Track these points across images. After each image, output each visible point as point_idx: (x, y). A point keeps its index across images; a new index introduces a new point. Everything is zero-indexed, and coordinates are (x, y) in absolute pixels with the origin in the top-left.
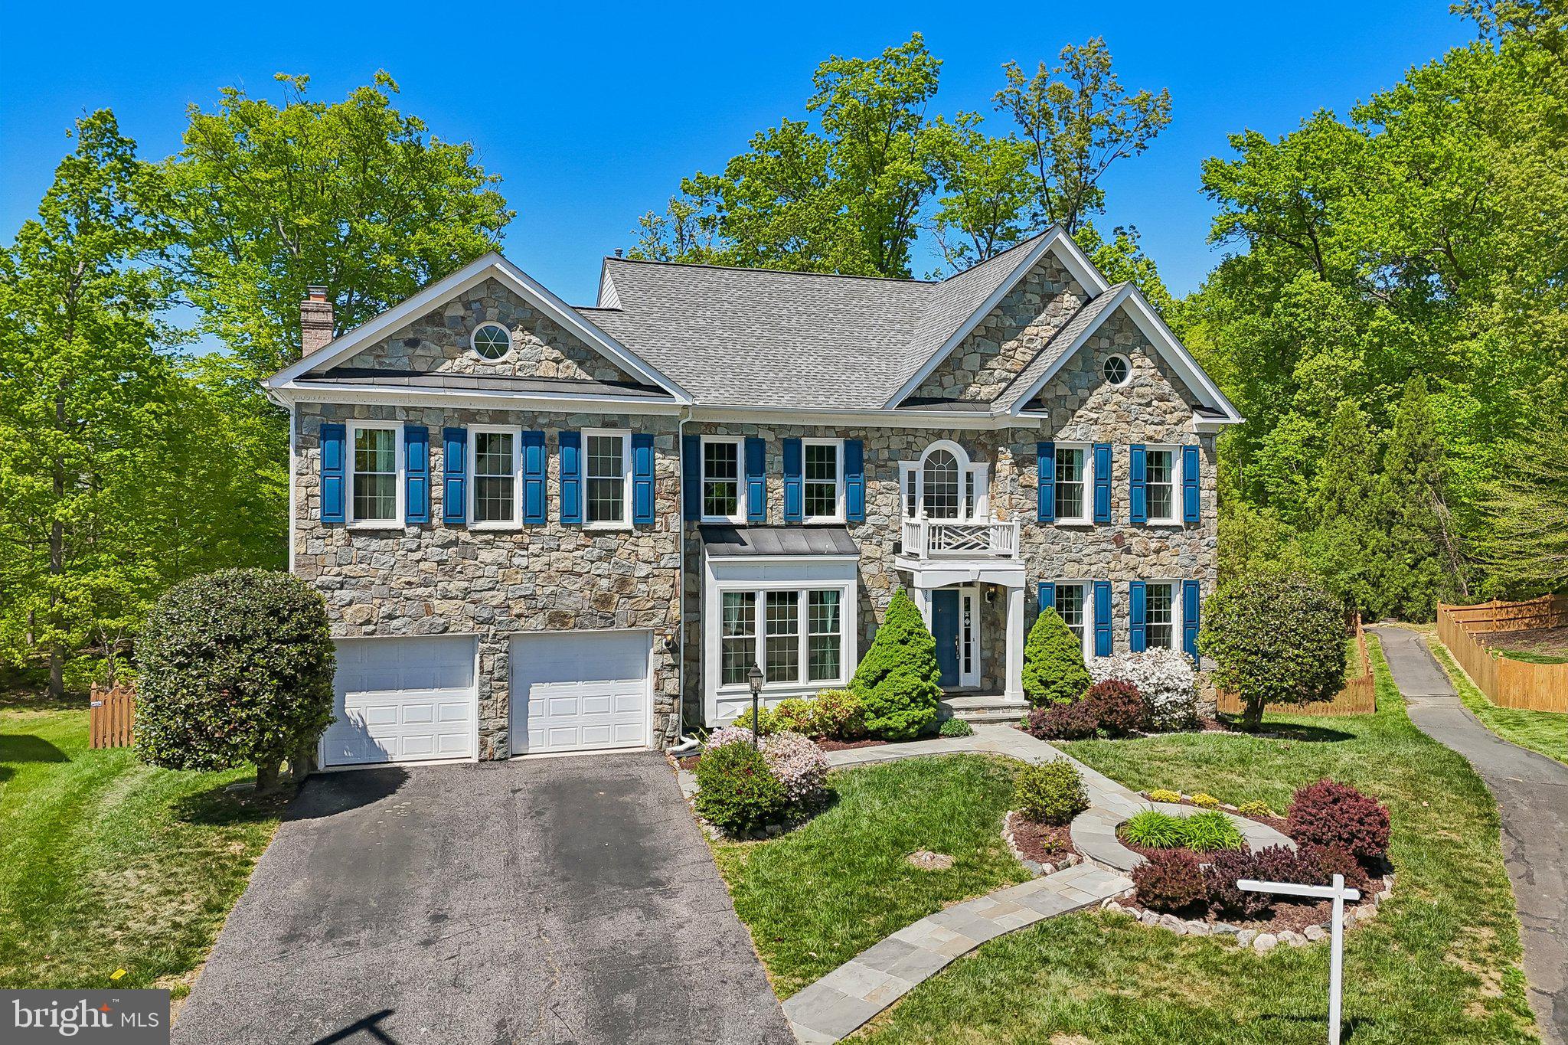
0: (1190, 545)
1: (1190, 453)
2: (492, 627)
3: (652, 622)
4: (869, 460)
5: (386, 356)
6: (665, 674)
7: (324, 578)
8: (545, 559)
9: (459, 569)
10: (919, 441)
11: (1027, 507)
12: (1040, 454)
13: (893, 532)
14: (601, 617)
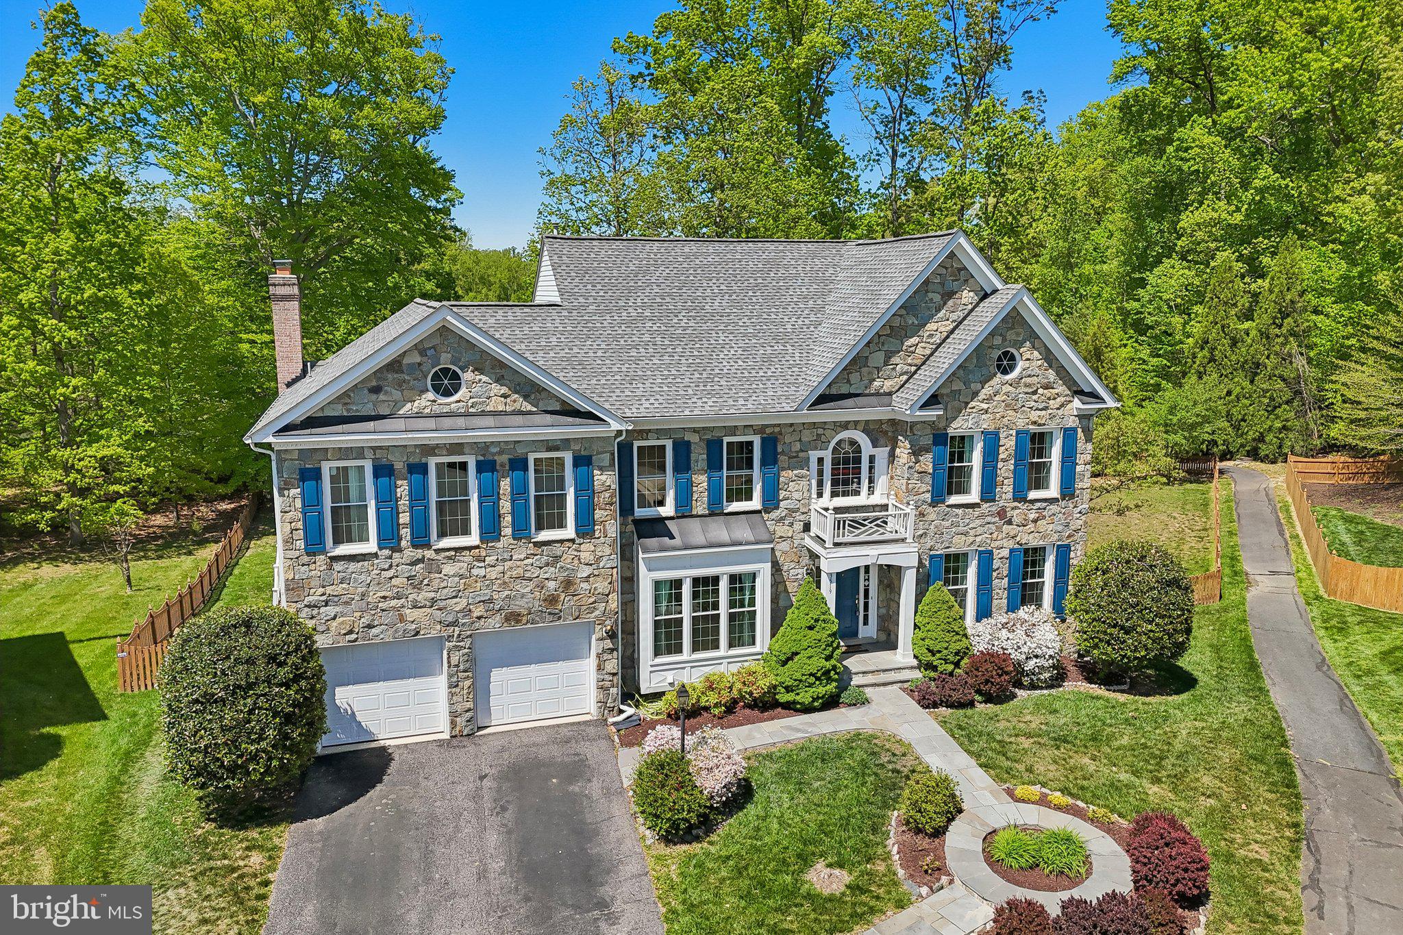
0: (1064, 514)
1: (1069, 434)
2: (457, 629)
3: (593, 615)
4: (783, 453)
5: (353, 403)
6: (606, 656)
7: (311, 598)
8: (500, 568)
9: (426, 582)
10: (828, 433)
11: (921, 490)
12: (935, 443)
13: (803, 513)
14: (550, 614)
